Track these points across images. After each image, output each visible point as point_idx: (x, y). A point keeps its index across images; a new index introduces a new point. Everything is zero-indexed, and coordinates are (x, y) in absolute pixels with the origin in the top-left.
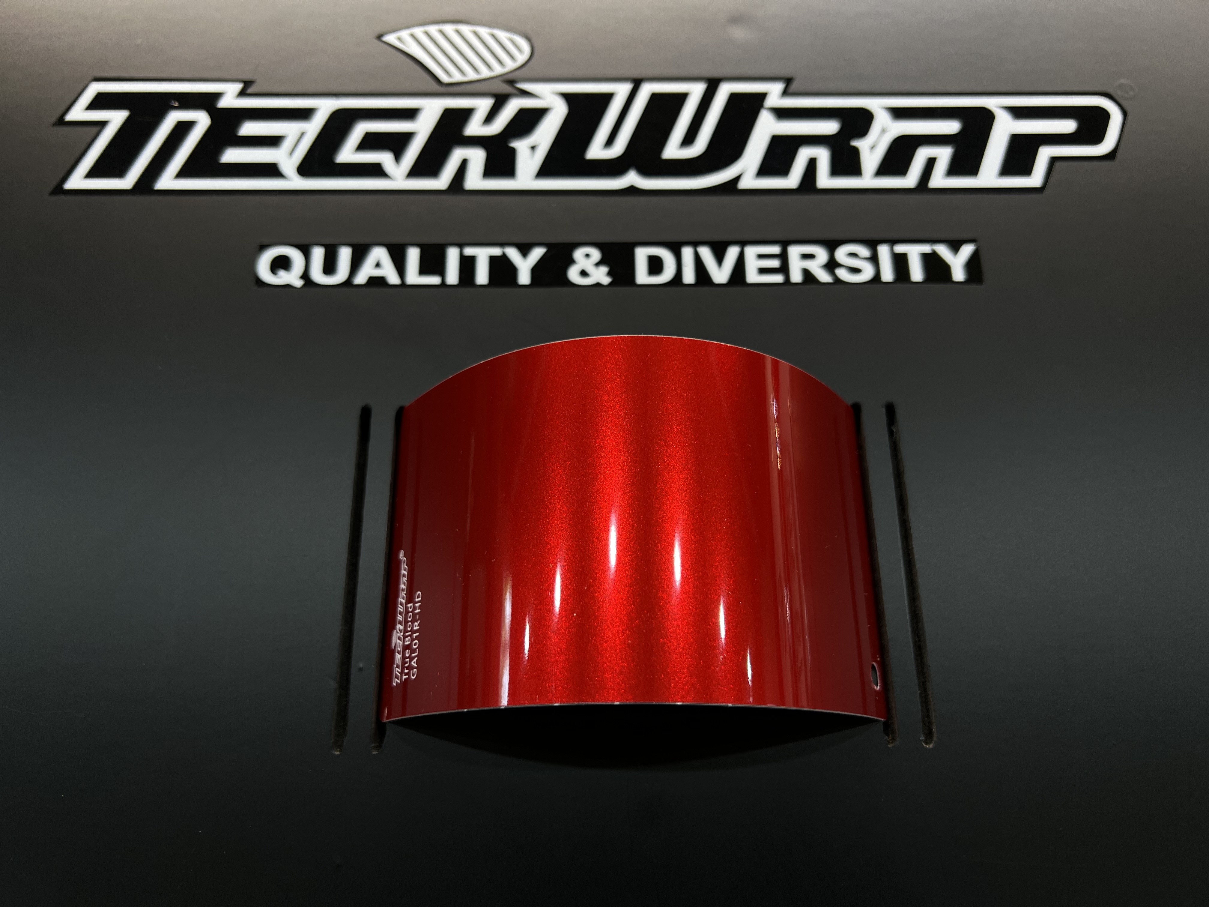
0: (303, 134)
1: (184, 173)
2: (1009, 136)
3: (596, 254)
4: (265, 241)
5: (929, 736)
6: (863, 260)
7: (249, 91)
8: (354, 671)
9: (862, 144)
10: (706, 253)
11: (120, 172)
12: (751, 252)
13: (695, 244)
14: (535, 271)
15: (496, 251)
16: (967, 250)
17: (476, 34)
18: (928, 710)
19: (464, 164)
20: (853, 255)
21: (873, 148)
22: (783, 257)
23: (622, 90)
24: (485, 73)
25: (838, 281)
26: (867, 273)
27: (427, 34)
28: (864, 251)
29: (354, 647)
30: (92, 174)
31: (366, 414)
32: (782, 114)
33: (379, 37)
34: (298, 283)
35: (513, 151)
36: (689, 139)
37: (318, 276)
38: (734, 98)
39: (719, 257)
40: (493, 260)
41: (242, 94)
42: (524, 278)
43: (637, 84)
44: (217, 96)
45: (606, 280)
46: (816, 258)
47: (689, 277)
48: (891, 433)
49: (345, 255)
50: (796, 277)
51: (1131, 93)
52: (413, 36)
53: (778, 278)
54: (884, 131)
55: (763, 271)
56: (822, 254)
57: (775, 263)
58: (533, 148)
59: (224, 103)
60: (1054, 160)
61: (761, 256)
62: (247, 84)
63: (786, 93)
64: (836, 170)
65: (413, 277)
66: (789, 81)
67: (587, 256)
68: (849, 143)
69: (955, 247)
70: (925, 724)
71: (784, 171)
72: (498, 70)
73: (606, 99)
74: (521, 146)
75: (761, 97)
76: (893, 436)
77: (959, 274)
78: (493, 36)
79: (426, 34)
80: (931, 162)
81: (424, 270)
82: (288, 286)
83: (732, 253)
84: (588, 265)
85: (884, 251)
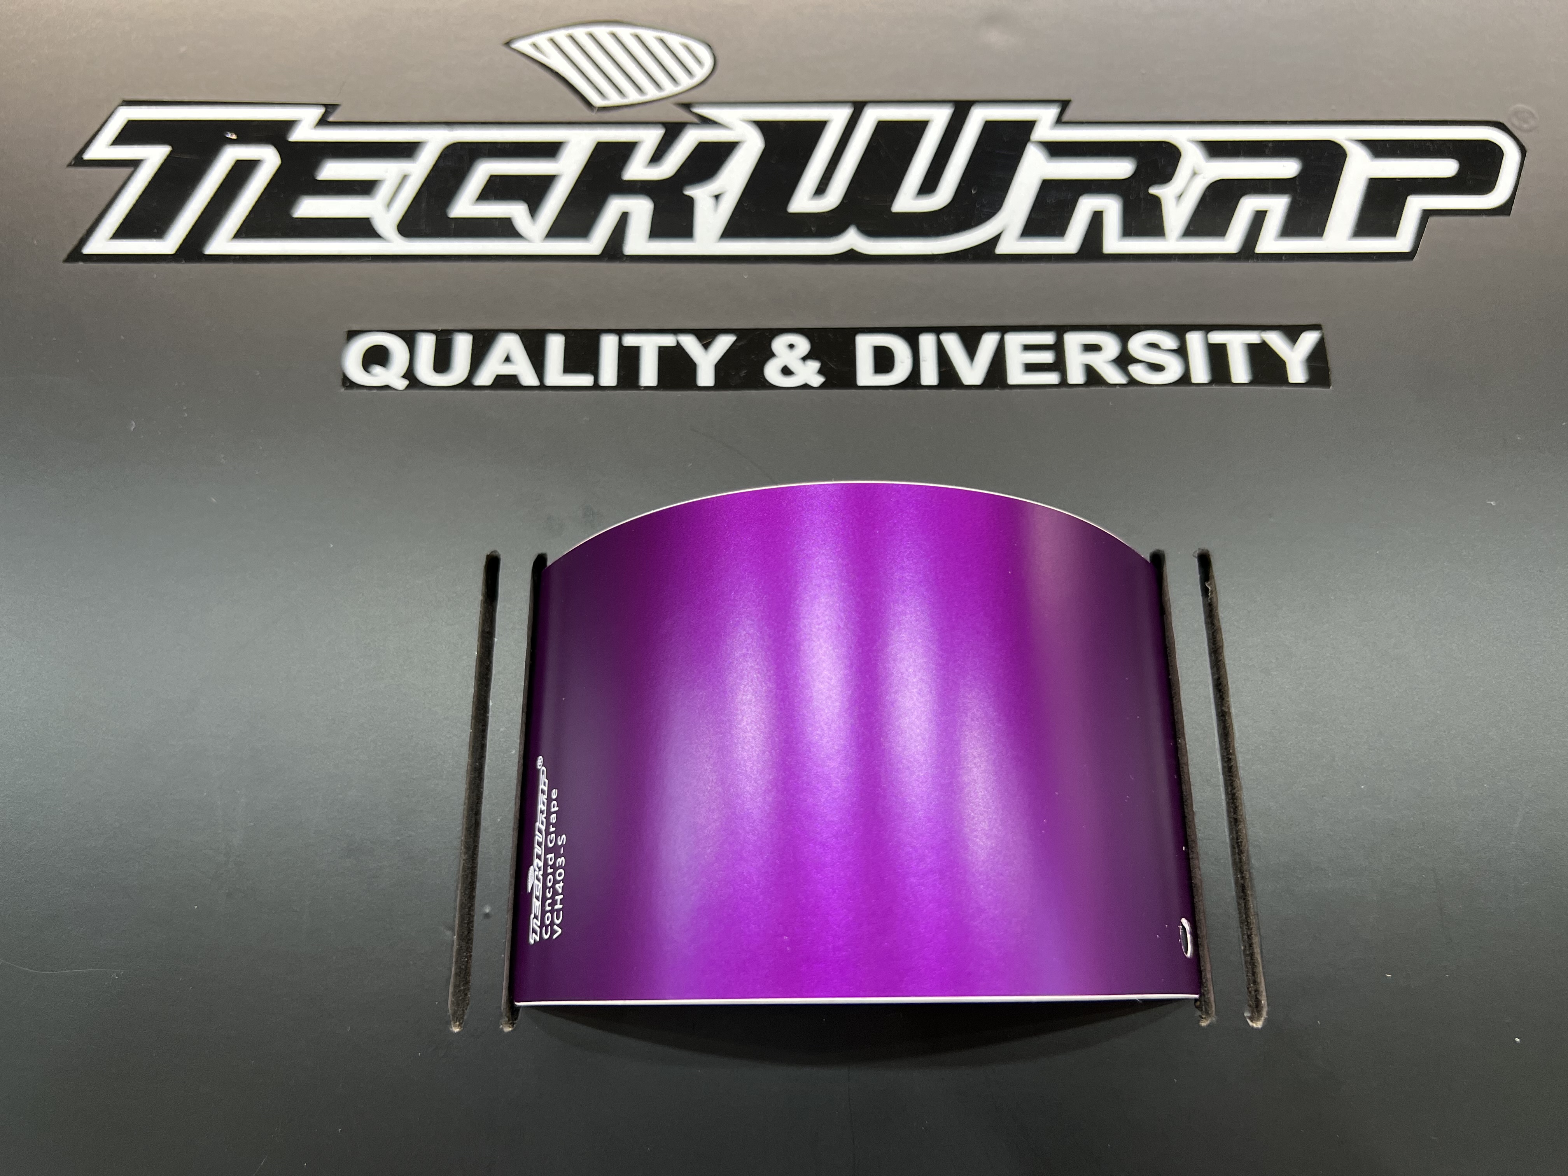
0: (405, 178)
1: (245, 232)
2: (1367, 181)
3: (803, 345)
4: (355, 327)
5: (1256, 1008)
6: (1167, 352)
7: (331, 119)
8: (477, 919)
9: (1164, 192)
10: (952, 343)
11: (158, 231)
12: (1014, 341)
13: (938, 331)
14: (722, 367)
15: (668, 341)
16: (1308, 340)
17: (638, 37)
18: (1254, 973)
19: (624, 218)
20: (1154, 346)
21: (1181, 196)
22: (1058, 348)
23: (838, 117)
24: (652, 93)
25: (1133, 382)
26: (1173, 370)
27: (571, 37)
28: (1168, 341)
29: (478, 885)
30: (122, 233)
31: (492, 565)
32: (1056, 150)
33: (508, 44)
34: (401, 384)
35: (690, 201)
36: (929, 186)
37: (426, 373)
38: (990, 128)
39: (971, 350)
40: (663, 352)
41: (323, 122)
42: (706, 377)
43: (858, 108)
44: (289, 125)
45: (817, 380)
46: (1102, 352)
47: (930, 375)
48: (1205, 591)
49: (463, 345)
50: (1076, 376)
51: (1532, 123)
52: (552, 41)
53: (1052, 378)
54: (1195, 174)
55: (1030, 368)
56: (1110, 345)
57: (1047, 357)
58: (717, 197)
59: (297, 135)
60: (1427, 214)
61: (1028, 348)
62: (330, 108)
63: (1060, 121)
64: (1129, 230)
65: (555, 375)
66: (1064, 105)
67: (791, 346)
68: (1148, 191)
69: (1292, 333)
70: (1250, 992)
71: (1059, 230)
72: (669, 89)
73: (817, 128)
74: (700, 194)
75: (1028, 126)
76: (1208, 596)
77: (1297, 373)
78: (662, 41)
79: (571, 39)
80: (1259, 217)
81: (569, 367)
82: (387, 387)
83: (988, 343)
84: (792, 359)
85: (1195, 340)
